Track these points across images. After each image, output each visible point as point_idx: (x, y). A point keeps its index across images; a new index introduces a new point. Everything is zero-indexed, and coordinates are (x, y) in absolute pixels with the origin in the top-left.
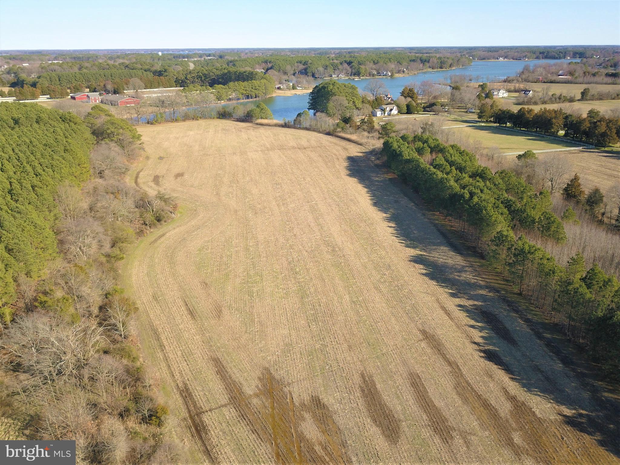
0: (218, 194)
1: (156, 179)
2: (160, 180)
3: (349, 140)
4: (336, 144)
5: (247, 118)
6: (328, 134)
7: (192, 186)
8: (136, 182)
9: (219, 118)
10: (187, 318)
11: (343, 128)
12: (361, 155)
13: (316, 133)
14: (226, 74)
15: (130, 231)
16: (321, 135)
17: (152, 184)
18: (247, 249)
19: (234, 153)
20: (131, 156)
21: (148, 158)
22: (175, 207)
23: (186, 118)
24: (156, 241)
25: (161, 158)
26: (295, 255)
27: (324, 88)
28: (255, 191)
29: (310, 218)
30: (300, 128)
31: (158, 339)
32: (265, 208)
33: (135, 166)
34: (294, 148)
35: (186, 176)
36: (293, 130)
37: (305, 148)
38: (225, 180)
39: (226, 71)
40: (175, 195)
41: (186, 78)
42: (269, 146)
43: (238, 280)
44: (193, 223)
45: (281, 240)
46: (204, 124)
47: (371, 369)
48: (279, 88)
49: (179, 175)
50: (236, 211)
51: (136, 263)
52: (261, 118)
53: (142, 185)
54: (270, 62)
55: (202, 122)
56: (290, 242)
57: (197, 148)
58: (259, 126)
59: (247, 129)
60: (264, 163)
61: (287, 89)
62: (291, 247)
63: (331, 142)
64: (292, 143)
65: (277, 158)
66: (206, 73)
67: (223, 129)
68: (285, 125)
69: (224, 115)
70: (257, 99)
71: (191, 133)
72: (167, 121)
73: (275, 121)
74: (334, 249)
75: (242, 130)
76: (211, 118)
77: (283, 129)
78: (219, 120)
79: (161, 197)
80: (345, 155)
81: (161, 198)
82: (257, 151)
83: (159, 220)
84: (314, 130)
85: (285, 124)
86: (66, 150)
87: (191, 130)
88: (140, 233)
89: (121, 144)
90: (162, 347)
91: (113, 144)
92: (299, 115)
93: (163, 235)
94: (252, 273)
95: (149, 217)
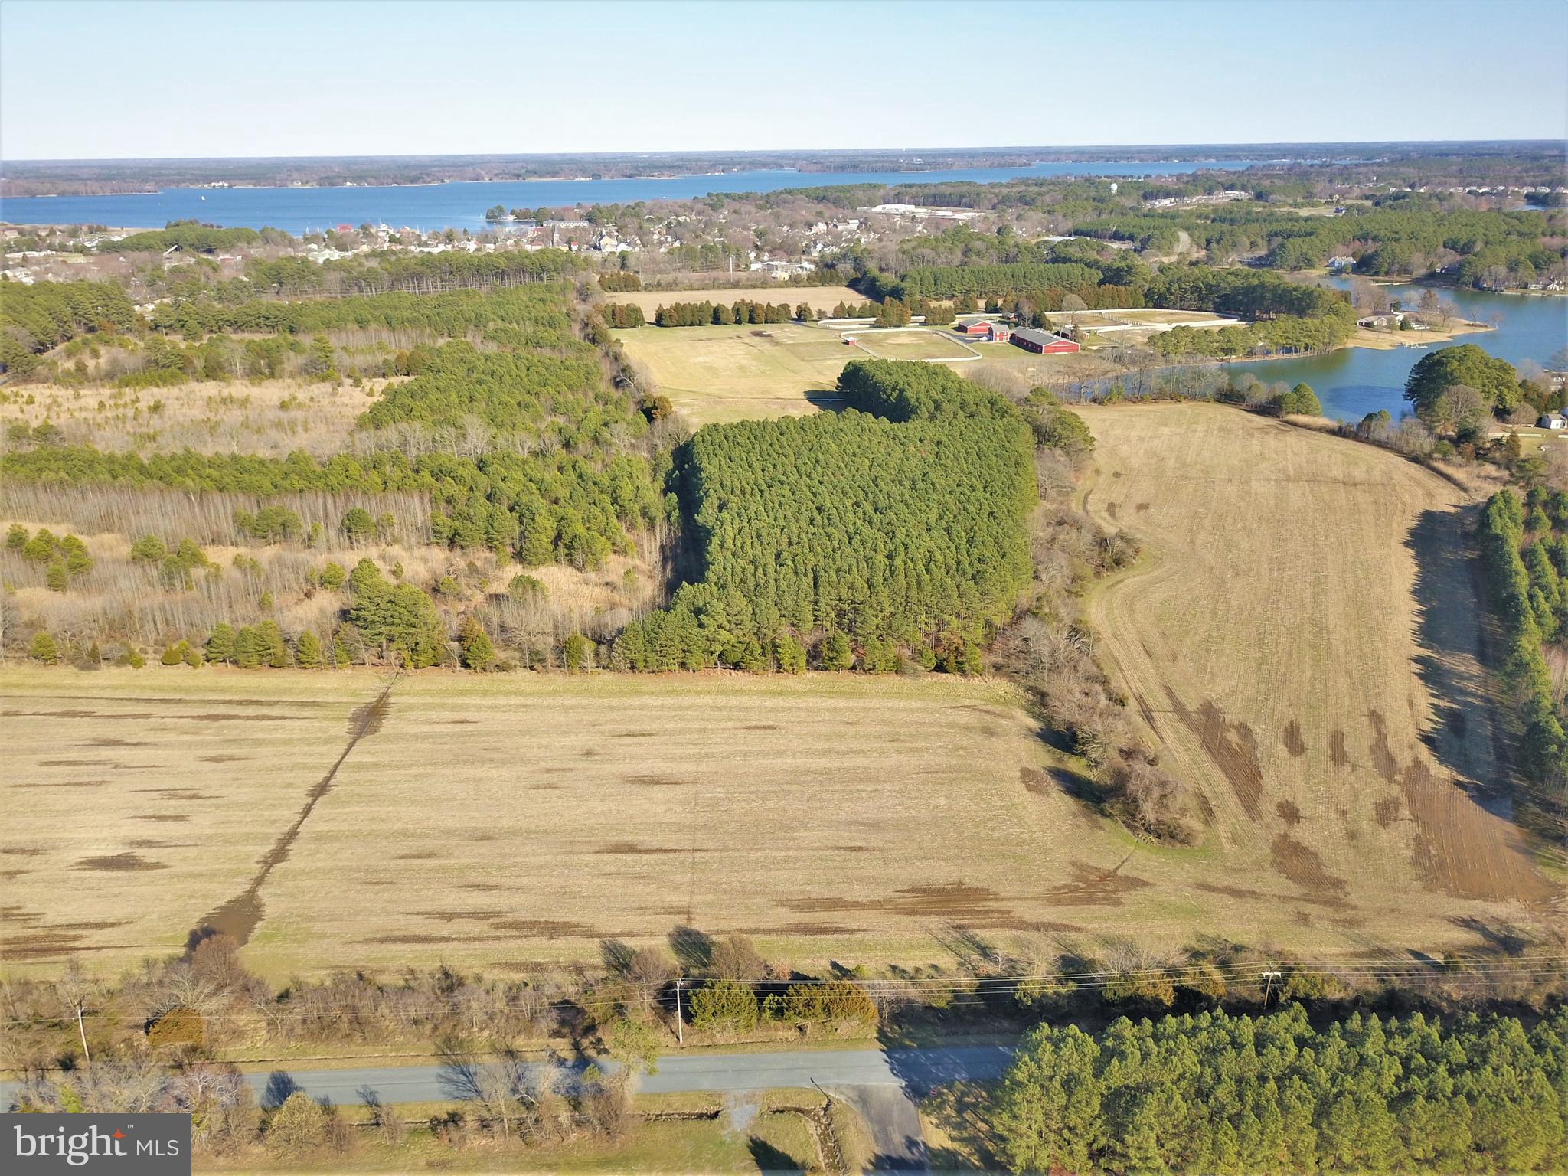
0: (1192, 542)
1: (1111, 508)
2: (1117, 510)
3: (1448, 478)
4: (1418, 483)
5: (1270, 409)
6: (1415, 459)
7: (1159, 526)
8: (1085, 508)
9: (1218, 401)
10: (1143, 655)
11: (1445, 454)
12: (1452, 510)
13: (1392, 455)
14: (1255, 288)
15: (1089, 570)
16: (1401, 461)
17: (1106, 515)
18: (1214, 612)
19: (1230, 480)
20: (1078, 469)
21: (1097, 472)
22: (1137, 551)
23: (1159, 396)
24: (1113, 585)
25: (1117, 475)
26: (1269, 628)
27: (1440, 363)
28: (1245, 545)
29: (1308, 592)
30: (1367, 441)
31: (1118, 664)
32: (1252, 570)
33: (1083, 484)
34: (1335, 481)
35: (1152, 510)
36: (1351, 443)
37: (1355, 485)
38: (1207, 523)
39: (1256, 282)
40: (1139, 536)
41: (1169, 290)
42: (1292, 473)
43: (1198, 638)
44: (1156, 573)
45: (1259, 610)
46: (1189, 411)
47: (1302, 721)
48: (1369, 325)
49: (1143, 507)
50: (1212, 568)
51: (1094, 604)
52: (1298, 412)
53: (1093, 515)
54: (1374, 239)
55: (1185, 406)
56: (1269, 614)
57: (1172, 462)
58: (1289, 428)
59: (1264, 431)
60: (1272, 503)
61: (1387, 327)
62: (1268, 619)
63: (1411, 478)
64: (1337, 472)
65: (1298, 496)
66: (1213, 282)
67: (1222, 429)
68: (1340, 432)
69: (1228, 397)
70: (1309, 354)
71: (1166, 431)
72: (1127, 399)
73: (1323, 421)
74: (1320, 628)
75: (1256, 434)
76: (1203, 398)
77: (1334, 437)
78: (1218, 405)
79: (1122, 536)
80: (1422, 505)
81: (1122, 538)
82: (1268, 480)
83: (1118, 564)
84: (1392, 449)
85: (1340, 428)
86: (1017, 464)
87: (1166, 425)
88: (1097, 574)
89: (1067, 450)
90: (1121, 670)
91: (1058, 452)
92: (1370, 417)
93: (1121, 581)
94: (1214, 634)
95: (1108, 558)
